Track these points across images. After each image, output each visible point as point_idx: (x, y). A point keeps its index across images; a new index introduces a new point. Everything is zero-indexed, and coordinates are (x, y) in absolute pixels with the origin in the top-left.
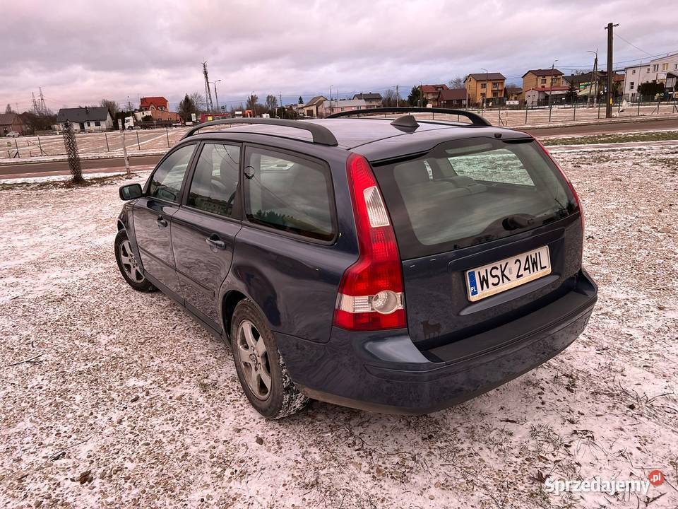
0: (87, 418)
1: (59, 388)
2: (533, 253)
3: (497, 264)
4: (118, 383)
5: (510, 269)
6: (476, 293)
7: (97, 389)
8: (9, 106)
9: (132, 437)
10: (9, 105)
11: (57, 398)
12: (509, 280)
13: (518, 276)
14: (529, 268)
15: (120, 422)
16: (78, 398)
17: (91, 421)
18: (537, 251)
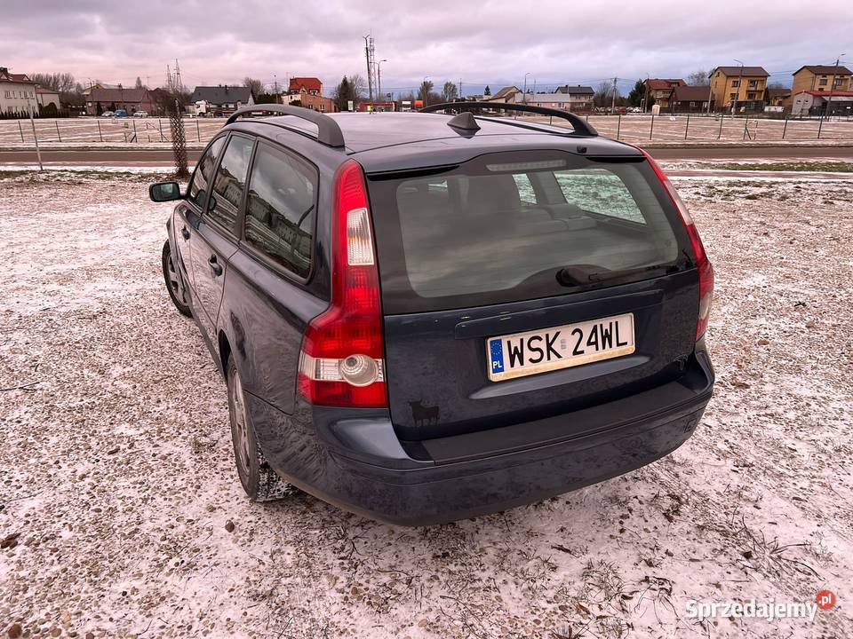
0: (51, 466)
1: (39, 424)
2: (605, 323)
3: (542, 333)
4: (105, 428)
5: (563, 342)
6: (502, 370)
7: (79, 433)
8: (139, 81)
9: (86, 497)
10: (139, 78)
11: (30, 437)
12: (559, 357)
13: (575, 353)
14: (596, 343)
15: (83, 477)
16: (54, 440)
17: (51, 472)
18: (613, 320)
